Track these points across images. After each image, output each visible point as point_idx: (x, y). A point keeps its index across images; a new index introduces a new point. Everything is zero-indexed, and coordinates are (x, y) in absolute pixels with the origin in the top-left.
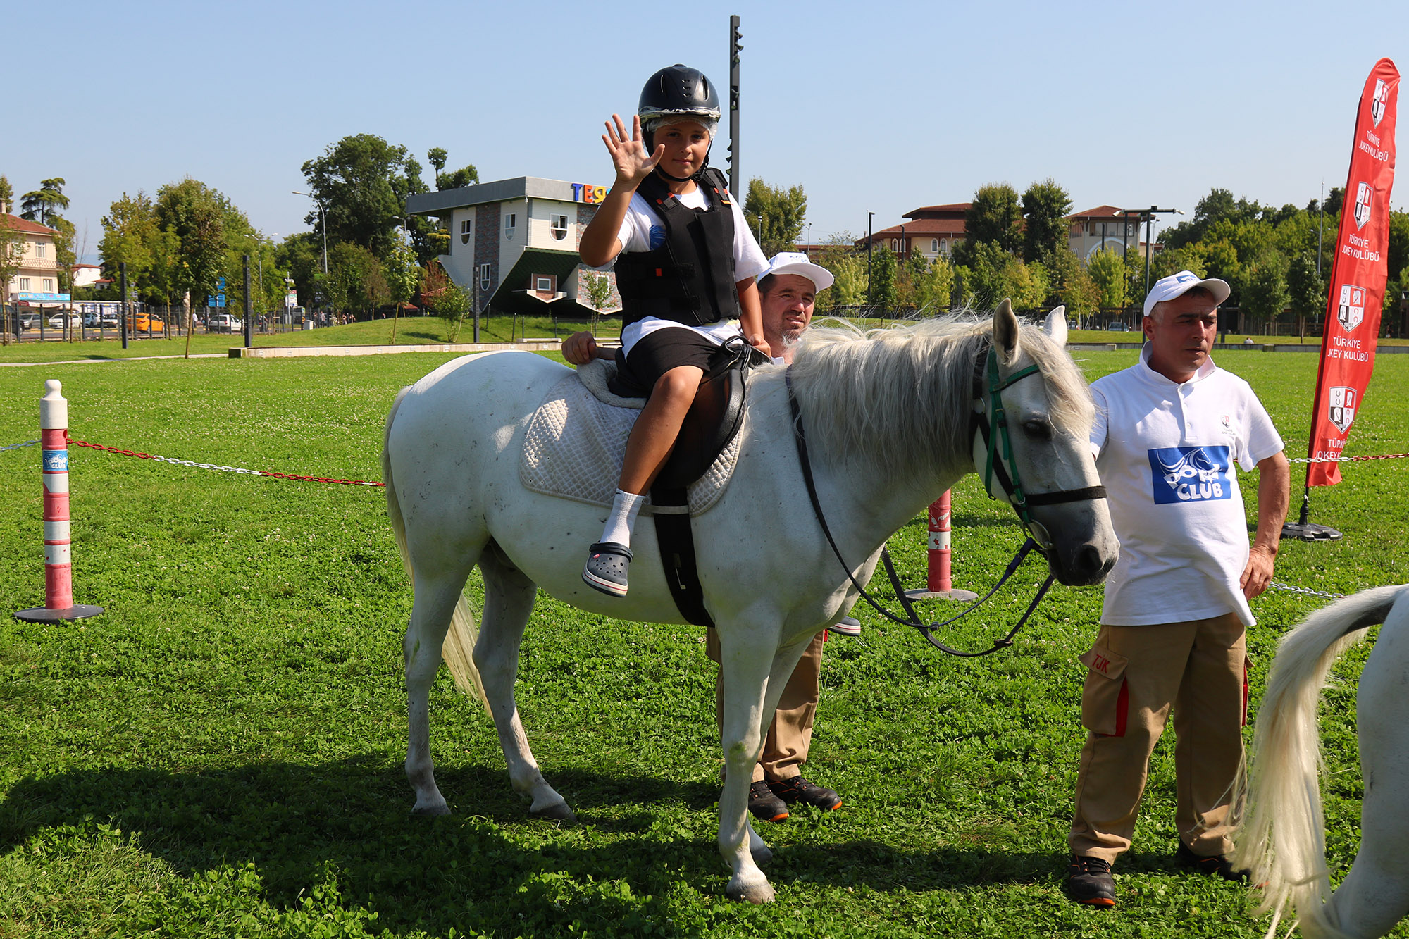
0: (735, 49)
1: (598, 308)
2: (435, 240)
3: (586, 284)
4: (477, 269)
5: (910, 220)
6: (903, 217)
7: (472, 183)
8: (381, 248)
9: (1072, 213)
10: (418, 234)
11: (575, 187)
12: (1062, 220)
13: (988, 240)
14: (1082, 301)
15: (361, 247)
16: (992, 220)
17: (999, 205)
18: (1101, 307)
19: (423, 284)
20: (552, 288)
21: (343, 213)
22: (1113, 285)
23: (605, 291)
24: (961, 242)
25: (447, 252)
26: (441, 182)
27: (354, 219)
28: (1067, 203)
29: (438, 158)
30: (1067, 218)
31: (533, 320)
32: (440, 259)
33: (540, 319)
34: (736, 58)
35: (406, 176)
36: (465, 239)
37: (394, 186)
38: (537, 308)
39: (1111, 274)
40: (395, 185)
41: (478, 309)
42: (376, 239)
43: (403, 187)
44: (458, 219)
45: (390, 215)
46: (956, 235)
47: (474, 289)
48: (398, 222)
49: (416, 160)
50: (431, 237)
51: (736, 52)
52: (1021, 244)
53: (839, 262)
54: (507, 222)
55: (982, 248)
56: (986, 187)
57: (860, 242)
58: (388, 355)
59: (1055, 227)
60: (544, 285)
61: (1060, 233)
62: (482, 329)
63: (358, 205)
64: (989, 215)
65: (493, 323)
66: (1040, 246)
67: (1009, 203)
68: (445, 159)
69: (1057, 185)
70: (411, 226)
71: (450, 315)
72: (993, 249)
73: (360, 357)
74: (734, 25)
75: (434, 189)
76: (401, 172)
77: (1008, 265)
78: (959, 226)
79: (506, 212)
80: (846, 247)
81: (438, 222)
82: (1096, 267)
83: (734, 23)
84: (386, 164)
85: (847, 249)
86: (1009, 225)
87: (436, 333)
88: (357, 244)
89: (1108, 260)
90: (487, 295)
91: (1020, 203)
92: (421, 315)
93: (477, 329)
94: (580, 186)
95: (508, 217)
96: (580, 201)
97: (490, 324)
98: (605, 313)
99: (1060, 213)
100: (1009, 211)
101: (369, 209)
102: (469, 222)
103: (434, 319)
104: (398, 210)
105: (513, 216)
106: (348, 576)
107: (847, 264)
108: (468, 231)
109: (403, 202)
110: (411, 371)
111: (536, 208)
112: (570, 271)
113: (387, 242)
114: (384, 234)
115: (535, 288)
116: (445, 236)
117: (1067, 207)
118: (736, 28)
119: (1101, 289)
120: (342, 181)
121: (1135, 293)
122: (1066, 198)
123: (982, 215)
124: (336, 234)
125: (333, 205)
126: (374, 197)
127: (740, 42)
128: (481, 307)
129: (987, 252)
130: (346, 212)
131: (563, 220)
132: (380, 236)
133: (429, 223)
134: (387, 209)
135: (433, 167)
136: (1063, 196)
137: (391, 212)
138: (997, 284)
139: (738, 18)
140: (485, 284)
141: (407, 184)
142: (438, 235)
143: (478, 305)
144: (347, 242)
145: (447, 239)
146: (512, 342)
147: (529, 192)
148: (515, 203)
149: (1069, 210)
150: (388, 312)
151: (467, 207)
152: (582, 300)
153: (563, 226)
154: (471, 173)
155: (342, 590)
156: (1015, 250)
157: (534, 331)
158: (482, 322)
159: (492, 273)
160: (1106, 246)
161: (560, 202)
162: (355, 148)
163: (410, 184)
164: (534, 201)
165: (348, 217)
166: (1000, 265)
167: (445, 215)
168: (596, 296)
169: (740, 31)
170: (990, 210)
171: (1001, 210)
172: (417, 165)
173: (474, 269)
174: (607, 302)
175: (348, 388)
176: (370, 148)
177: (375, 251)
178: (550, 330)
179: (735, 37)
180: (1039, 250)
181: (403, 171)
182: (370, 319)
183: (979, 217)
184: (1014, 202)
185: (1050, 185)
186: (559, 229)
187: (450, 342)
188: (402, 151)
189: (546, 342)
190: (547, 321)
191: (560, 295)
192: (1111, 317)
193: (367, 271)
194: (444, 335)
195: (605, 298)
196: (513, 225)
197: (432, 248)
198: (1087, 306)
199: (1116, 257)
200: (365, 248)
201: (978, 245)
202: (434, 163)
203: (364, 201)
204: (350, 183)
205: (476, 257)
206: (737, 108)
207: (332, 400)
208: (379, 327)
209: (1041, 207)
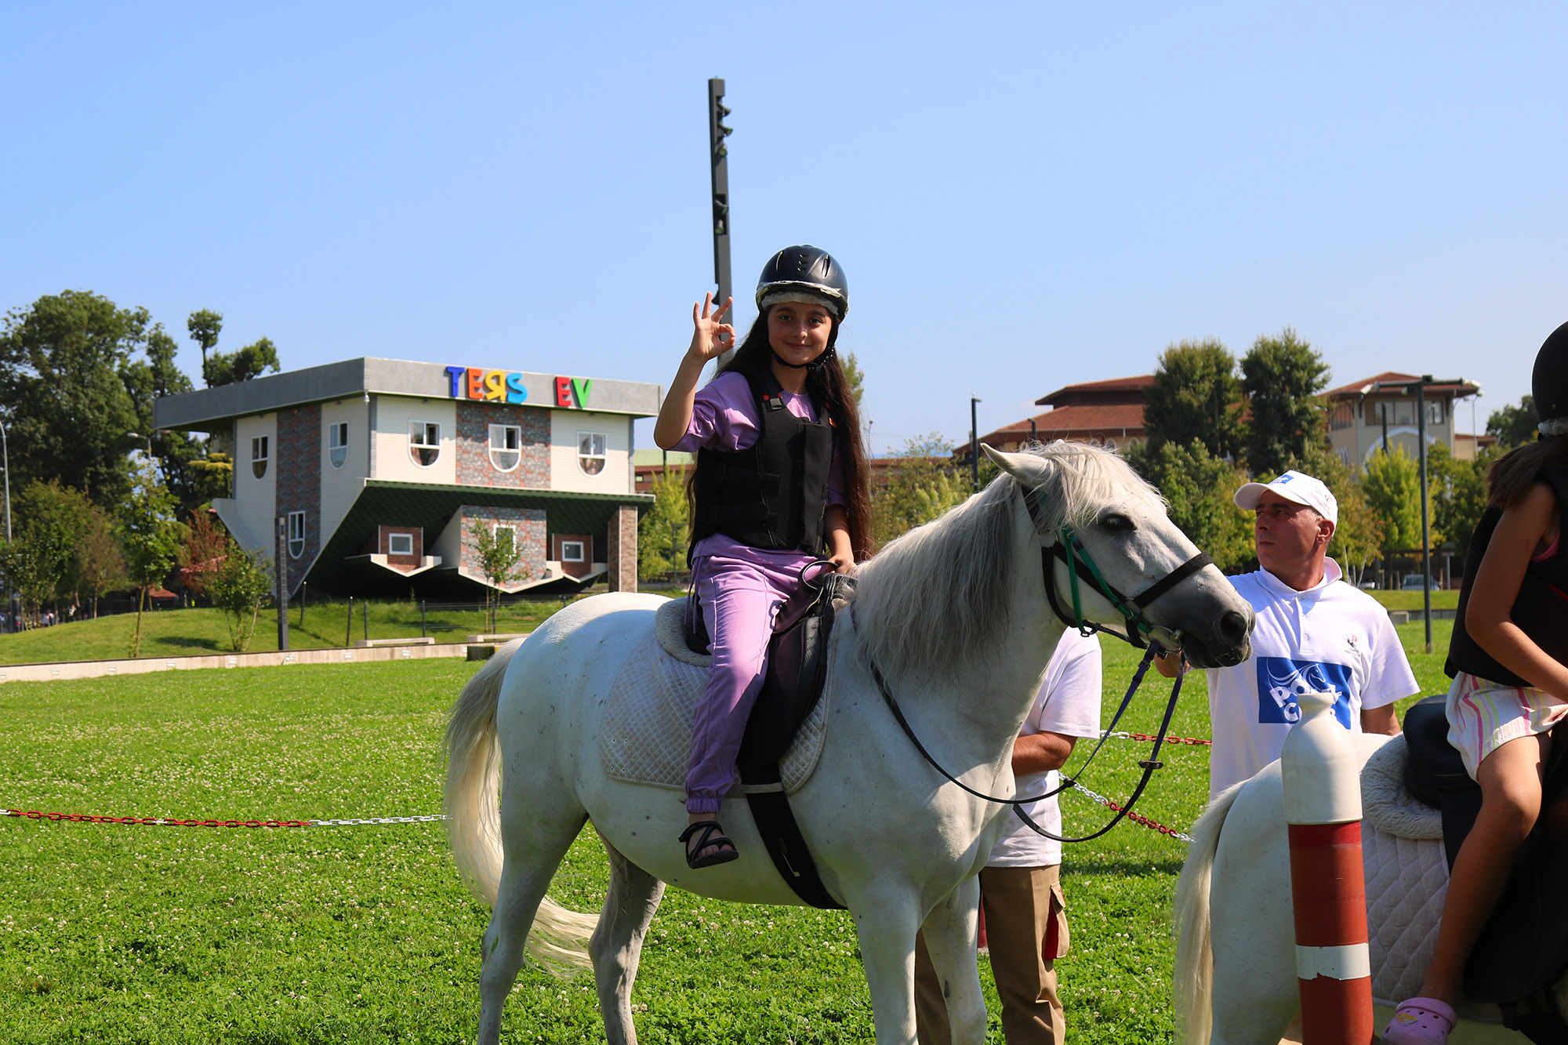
0: (718, 133)
1: (497, 581)
2: (202, 472)
3: (475, 541)
4: (282, 521)
5: (1049, 408)
6: (1038, 403)
7: (267, 372)
8: (104, 490)
9: (1330, 387)
10: (173, 464)
11: (451, 373)
12: (1314, 400)
13: (1185, 441)
14: (1351, 542)
15: (71, 490)
16: (1190, 404)
17: (1202, 378)
18: (1385, 548)
19: (181, 551)
20: (416, 550)
21: (37, 430)
22: (1405, 511)
23: (509, 552)
24: (1142, 443)
25: (225, 492)
26: (212, 371)
27: (56, 441)
28: (1320, 369)
29: (205, 328)
30: (1322, 396)
31: (382, 608)
32: (216, 505)
33: (396, 606)
34: (721, 148)
35: (149, 362)
36: (260, 470)
37: (128, 381)
38: (389, 587)
39: (1400, 492)
40: (129, 378)
41: (285, 591)
42: (95, 475)
43: (144, 381)
44: (246, 434)
45: (120, 432)
46: (1132, 433)
47: (277, 559)
48: (134, 444)
49: (166, 332)
50: (195, 468)
51: (720, 139)
52: (1243, 444)
53: (923, 486)
54: (333, 439)
55: (1176, 454)
56: (1177, 346)
57: (958, 451)
58: (128, 676)
59: (1303, 412)
60: (400, 545)
61: (1312, 422)
62: (293, 626)
63: (64, 416)
64: (1184, 395)
65: (312, 615)
66: (1277, 446)
67: (1220, 371)
68: (217, 329)
69: (1300, 340)
70: (160, 449)
71: (237, 604)
72: (1194, 454)
73: (79, 681)
74: (716, 93)
75: (199, 384)
76: (140, 356)
77: (1220, 480)
78: (1133, 415)
79: (331, 419)
80: (935, 460)
81: (208, 441)
82: (1374, 480)
83: (715, 90)
84: (114, 340)
85: (938, 465)
86: (1222, 411)
87: (210, 636)
88: (64, 484)
89: (1396, 468)
90: (299, 566)
91: (1238, 373)
92: (181, 606)
93: (285, 627)
94: (460, 371)
95: (334, 428)
96: (461, 397)
97: (307, 617)
98: (511, 591)
99: (1309, 388)
100: (1220, 388)
101: (84, 422)
102: (265, 440)
103: (207, 612)
104: (136, 422)
105: (344, 427)
106: (127, 967)
107: (937, 488)
108: (265, 454)
109: (143, 407)
110: (174, 700)
111: (383, 412)
112: (447, 519)
113: (115, 479)
114: (109, 464)
115: (385, 551)
116: (220, 465)
117: (1320, 377)
118: (719, 98)
119: (1385, 515)
120: (33, 374)
121: (1447, 522)
122: (1318, 362)
123: (1173, 395)
124: (23, 469)
125: (19, 417)
126: (92, 401)
127: (726, 122)
128: (290, 588)
129: (1185, 460)
130: (43, 428)
131: (432, 431)
132: (103, 470)
133: (191, 444)
134: (116, 421)
135: (197, 345)
136: (1312, 359)
137: (120, 425)
138: (1202, 516)
139: (721, 83)
140: (297, 547)
141: (150, 376)
142: (209, 465)
143: (284, 585)
144: (45, 482)
145: (226, 471)
146: (347, 646)
147: (371, 385)
148: (346, 405)
149: (1324, 381)
150: (119, 603)
151: (261, 414)
152: (469, 570)
153: (432, 441)
154: (264, 353)
155: (121, 982)
156: (1236, 455)
157: (384, 627)
158: (292, 615)
159: (309, 528)
160: (1390, 443)
161: (425, 399)
162: (61, 317)
163: (155, 377)
164: (379, 398)
165: (45, 439)
166: (1209, 482)
167: (223, 429)
168: (493, 560)
169: (725, 103)
170: (1187, 387)
171: (1206, 386)
172: (167, 341)
173: (277, 521)
174: (514, 570)
175: (70, 728)
176: (85, 314)
177: (95, 495)
178: (416, 624)
179: (717, 113)
180: (1276, 453)
181: (144, 352)
182: (90, 616)
183: (1168, 401)
184: (1228, 371)
185: (1289, 341)
186: (425, 446)
187: (236, 650)
188: (142, 319)
189: (407, 645)
190: (408, 609)
191: (430, 562)
192: (1407, 567)
193: (82, 532)
194: (226, 639)
195: (509, 564)
196: (344, 442)
197: (197, 487)
198: (1359, 549)
199: (1406, 461)
200: (79, 489)
201: (1169, 448)
202: (198, 337)
203: (75, 409)
204: (49, 377)
205: (279, 501)
206: (725, 231)
207: (47, 746)
208: (109, 628)
209: (1275, 378)
